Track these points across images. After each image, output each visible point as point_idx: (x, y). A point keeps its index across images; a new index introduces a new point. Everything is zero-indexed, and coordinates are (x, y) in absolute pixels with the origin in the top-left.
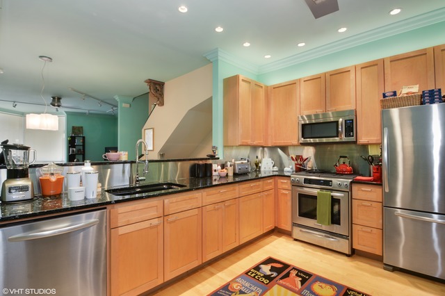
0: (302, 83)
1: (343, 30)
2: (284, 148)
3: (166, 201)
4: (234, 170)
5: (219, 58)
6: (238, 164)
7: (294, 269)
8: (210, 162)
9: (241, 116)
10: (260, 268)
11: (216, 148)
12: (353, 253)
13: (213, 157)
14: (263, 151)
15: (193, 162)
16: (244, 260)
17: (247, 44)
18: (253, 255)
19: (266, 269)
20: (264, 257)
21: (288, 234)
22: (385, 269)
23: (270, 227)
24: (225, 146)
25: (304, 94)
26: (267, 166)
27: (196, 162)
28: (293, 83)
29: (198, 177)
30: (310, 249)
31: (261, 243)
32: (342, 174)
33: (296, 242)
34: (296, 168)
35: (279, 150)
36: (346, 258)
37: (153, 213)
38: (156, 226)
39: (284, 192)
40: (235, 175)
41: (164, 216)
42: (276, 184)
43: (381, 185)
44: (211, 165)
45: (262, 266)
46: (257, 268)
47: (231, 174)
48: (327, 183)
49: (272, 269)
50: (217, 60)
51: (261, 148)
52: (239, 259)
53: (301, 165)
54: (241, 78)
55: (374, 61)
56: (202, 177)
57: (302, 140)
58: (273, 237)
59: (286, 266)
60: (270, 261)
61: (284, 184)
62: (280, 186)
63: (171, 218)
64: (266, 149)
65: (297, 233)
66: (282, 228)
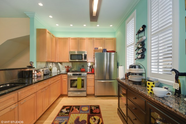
0: (70, 39)
1: (85, 25)
2: (61, 63)
3: (19, 93)
4: (44, 73)
5: (35, 17)
6: (45, 70)
7: (74, 106)
8: (31, 69)
9: (47, 48)
10: (62, 111)
11: (33, 63)
12: (88, 95)
13: (31, 67)
14: (52, 64)
15: (20, 70)
16: (54, 111)
17: (51, 17)
18: (56, 108)
19: (65, 110)
20: (61, 107)
21: (66, 96)
22: (95, 97)
23: (59, 95)
24: (37, 62)
25: (71, 43)
26: (55, 70)
27: (22, 70)
28: (67, 39)
29: (25, 78)
30: (75, 98)
31: (57, 102)
32: (83, 72)
33: (69, 98)
34: (67, 70)
35: (59, 64)
36: (85, 97)
37: (12, 102)
38: (14, 109)
39: (65, 80)
40: (44, 75)
41: (18, 102)
42: (61, 77)
43: (94, 74)
44: (32, 71)
45: (62, 110)
46: (61, 112)
47: (42, 75)
48: (80, 75)
49: (67, 109)
50: (34, 18)
51: (51, 63)
52: (51, 112)
53: (69, 69)
54: (47, 31)
55: (91, 38)
56: (27, 78)
57: (70, 60)
58: (60, 98)
59: (71, 106)
60: (64, 107)
61: (65, 77)
62: (63, 78)
63: (22, 102)
64: (54, 63)
65: (70, 94)
66: (64, 94)
